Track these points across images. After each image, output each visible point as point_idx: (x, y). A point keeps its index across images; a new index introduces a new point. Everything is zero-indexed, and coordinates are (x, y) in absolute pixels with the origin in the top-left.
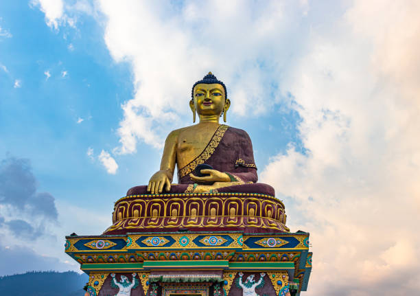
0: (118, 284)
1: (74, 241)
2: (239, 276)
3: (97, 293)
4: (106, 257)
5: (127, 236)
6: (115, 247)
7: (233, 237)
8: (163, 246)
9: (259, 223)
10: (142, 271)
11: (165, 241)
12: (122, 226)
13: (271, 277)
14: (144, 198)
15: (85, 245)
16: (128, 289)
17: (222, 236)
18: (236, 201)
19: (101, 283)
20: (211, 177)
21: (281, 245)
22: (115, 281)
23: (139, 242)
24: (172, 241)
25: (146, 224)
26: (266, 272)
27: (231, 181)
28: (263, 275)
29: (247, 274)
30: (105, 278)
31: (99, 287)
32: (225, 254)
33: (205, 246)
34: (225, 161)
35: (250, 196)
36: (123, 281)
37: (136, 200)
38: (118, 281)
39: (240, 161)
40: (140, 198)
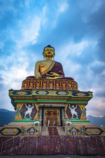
0: (28, 107)
1: (12, 92)
2: (69, 106)
3: (20, 110)
4: (23, 97)
5: (32, 91)
6: (27, 94)
7: (69, 92)
8: (45, 94)
9: (73, 89)
10: (36, 103)
11: (46, 93)
12: (27, 88)
13: (79, 106)
14: (34, 79)
15: (16, 93)
16: (31, 109)
17: (65, 92)
18: (65, 82)
19: (21, 107)
20: (53, 75)
21: (84, 95)
22: (26, 106)
23: (36, 93)
24: (48, 93)
25: (35, 88)
26: (78, 104)
27: (59, 77)
28: (77, 105)
29: (72, 105)
30: (23, 105)
31: (20, 108)
32: (66, 98)
33: (60, 95)
34: (55, 71)
35: (69, 81)
36: (29, 106)
37: (31, 80)
38: (27, 106)
39: (60, 71)
40: (33, 79)
